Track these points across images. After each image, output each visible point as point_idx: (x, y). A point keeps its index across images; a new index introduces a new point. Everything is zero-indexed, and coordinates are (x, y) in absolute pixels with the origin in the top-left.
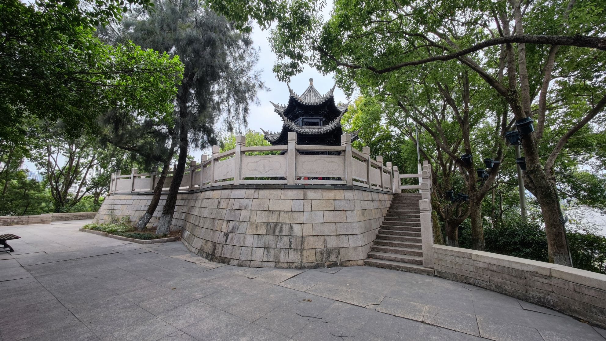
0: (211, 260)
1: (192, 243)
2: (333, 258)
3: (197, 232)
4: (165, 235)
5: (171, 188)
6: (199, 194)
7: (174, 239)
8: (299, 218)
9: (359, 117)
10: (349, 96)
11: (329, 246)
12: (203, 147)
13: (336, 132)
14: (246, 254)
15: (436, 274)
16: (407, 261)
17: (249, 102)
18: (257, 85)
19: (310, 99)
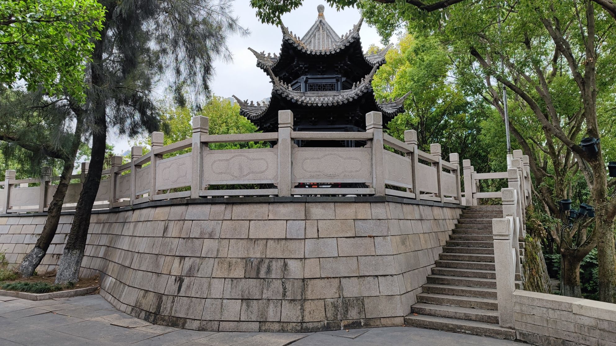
0: (154, 322)
1: (120, 296)
2: (353, 314)
3: (129, 277)
4: (71, 285)
5: (80, 203)
6: (130, 213)
7: (87, 290)
8: (297, 249)
9: (406, 72)
10: (386, 37)
11: (346, 294)
12: (133, 133)
13: (363, 101)
14: (212, 310)
15: (518, 338)
16: (474, 318)
17: (213, 55)
18: (225, 24)
19: (319, 43)
